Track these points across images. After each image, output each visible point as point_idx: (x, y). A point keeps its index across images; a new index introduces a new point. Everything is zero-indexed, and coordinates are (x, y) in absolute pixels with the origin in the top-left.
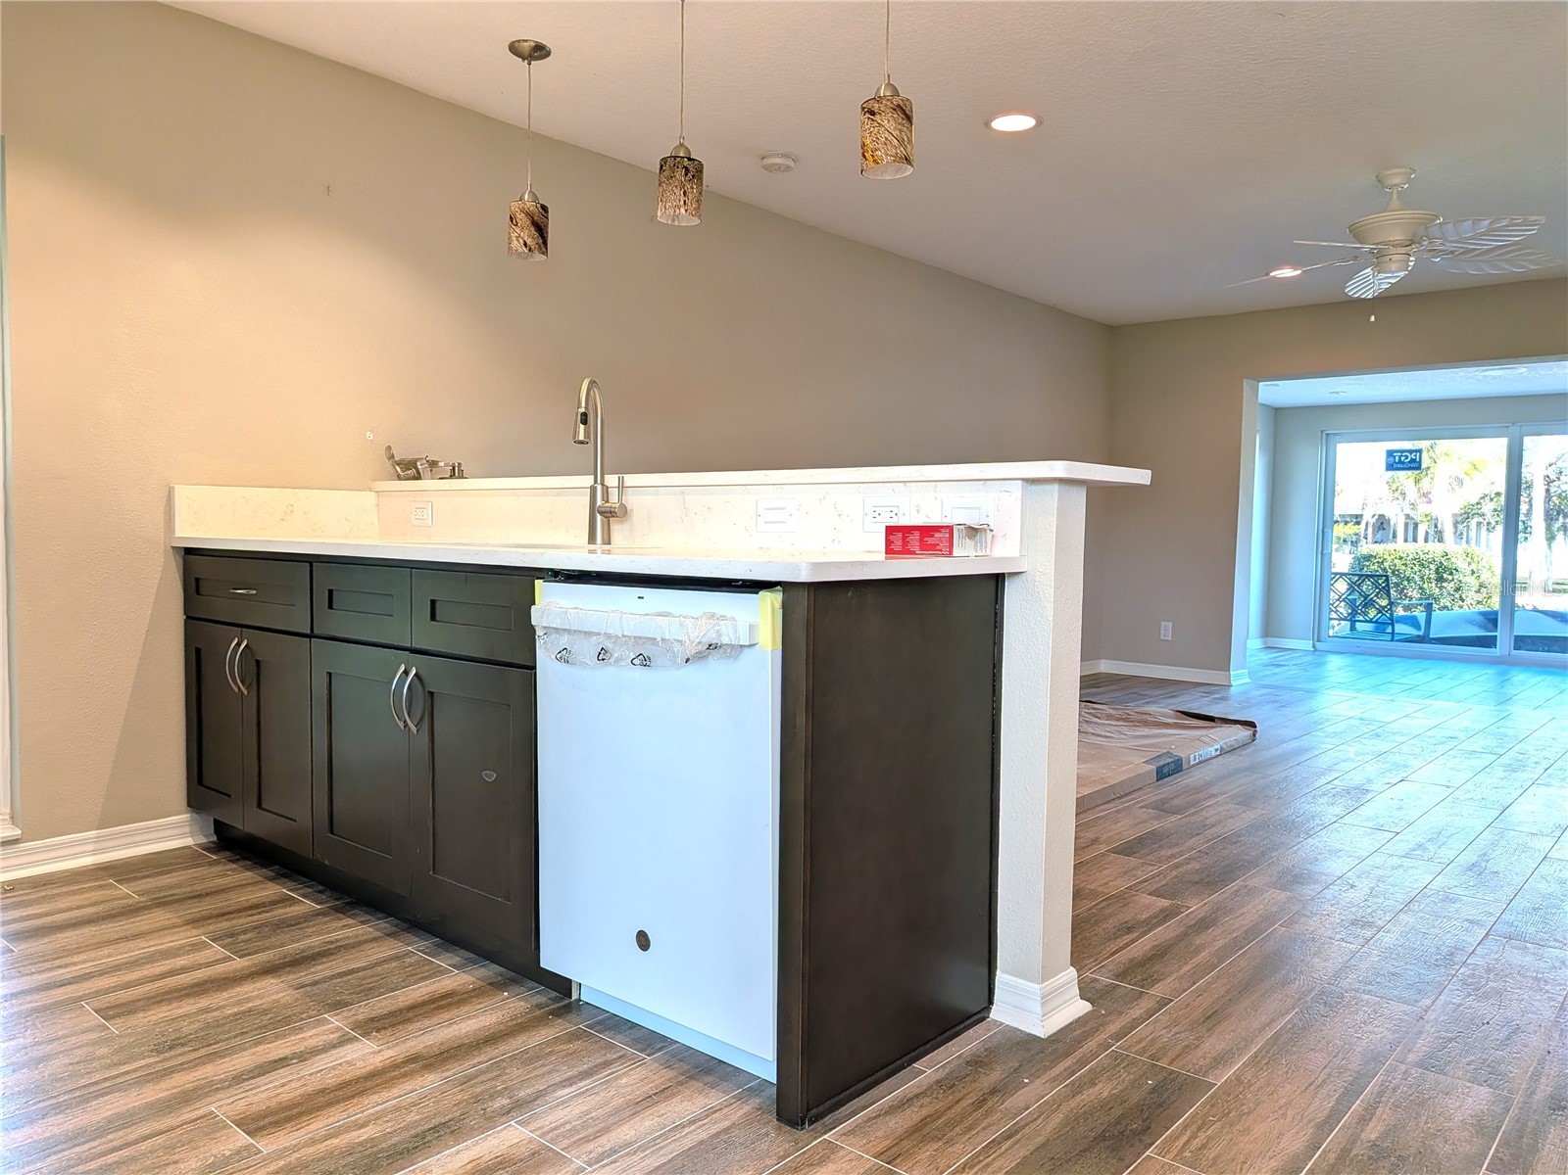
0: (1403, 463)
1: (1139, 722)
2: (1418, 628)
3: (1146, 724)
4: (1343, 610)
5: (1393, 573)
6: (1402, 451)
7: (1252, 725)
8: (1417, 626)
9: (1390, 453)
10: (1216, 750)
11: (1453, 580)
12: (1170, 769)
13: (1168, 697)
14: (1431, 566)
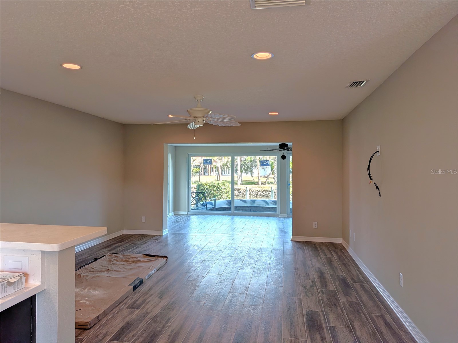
0: (207, 162)
1: (131, 261)
2: (213, 206)
3: (133, 262)
4: (195, 202)
5: (207, 189)
6: (207, 159)
7: (166, 257)
8: (212, 205)
9: (204, 160)
10: (154, 271)
11: (220, 191)
12: (138, 285)
13: (144, 244)
14: (215, 187)
